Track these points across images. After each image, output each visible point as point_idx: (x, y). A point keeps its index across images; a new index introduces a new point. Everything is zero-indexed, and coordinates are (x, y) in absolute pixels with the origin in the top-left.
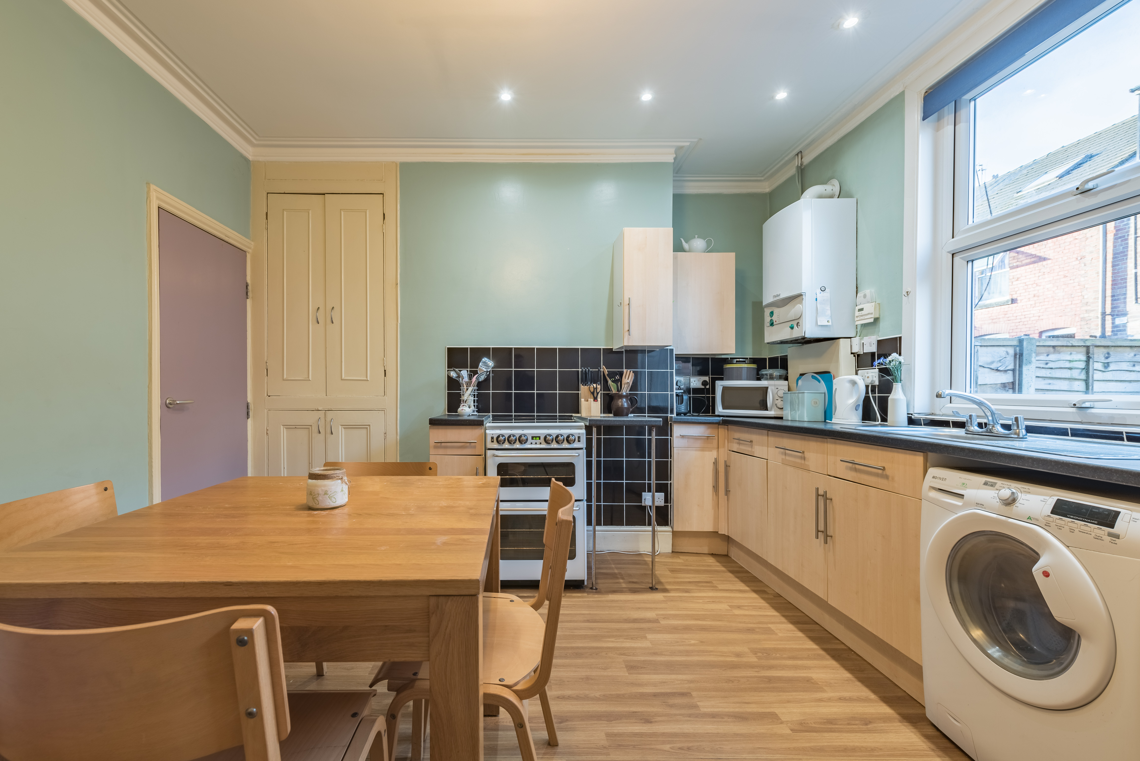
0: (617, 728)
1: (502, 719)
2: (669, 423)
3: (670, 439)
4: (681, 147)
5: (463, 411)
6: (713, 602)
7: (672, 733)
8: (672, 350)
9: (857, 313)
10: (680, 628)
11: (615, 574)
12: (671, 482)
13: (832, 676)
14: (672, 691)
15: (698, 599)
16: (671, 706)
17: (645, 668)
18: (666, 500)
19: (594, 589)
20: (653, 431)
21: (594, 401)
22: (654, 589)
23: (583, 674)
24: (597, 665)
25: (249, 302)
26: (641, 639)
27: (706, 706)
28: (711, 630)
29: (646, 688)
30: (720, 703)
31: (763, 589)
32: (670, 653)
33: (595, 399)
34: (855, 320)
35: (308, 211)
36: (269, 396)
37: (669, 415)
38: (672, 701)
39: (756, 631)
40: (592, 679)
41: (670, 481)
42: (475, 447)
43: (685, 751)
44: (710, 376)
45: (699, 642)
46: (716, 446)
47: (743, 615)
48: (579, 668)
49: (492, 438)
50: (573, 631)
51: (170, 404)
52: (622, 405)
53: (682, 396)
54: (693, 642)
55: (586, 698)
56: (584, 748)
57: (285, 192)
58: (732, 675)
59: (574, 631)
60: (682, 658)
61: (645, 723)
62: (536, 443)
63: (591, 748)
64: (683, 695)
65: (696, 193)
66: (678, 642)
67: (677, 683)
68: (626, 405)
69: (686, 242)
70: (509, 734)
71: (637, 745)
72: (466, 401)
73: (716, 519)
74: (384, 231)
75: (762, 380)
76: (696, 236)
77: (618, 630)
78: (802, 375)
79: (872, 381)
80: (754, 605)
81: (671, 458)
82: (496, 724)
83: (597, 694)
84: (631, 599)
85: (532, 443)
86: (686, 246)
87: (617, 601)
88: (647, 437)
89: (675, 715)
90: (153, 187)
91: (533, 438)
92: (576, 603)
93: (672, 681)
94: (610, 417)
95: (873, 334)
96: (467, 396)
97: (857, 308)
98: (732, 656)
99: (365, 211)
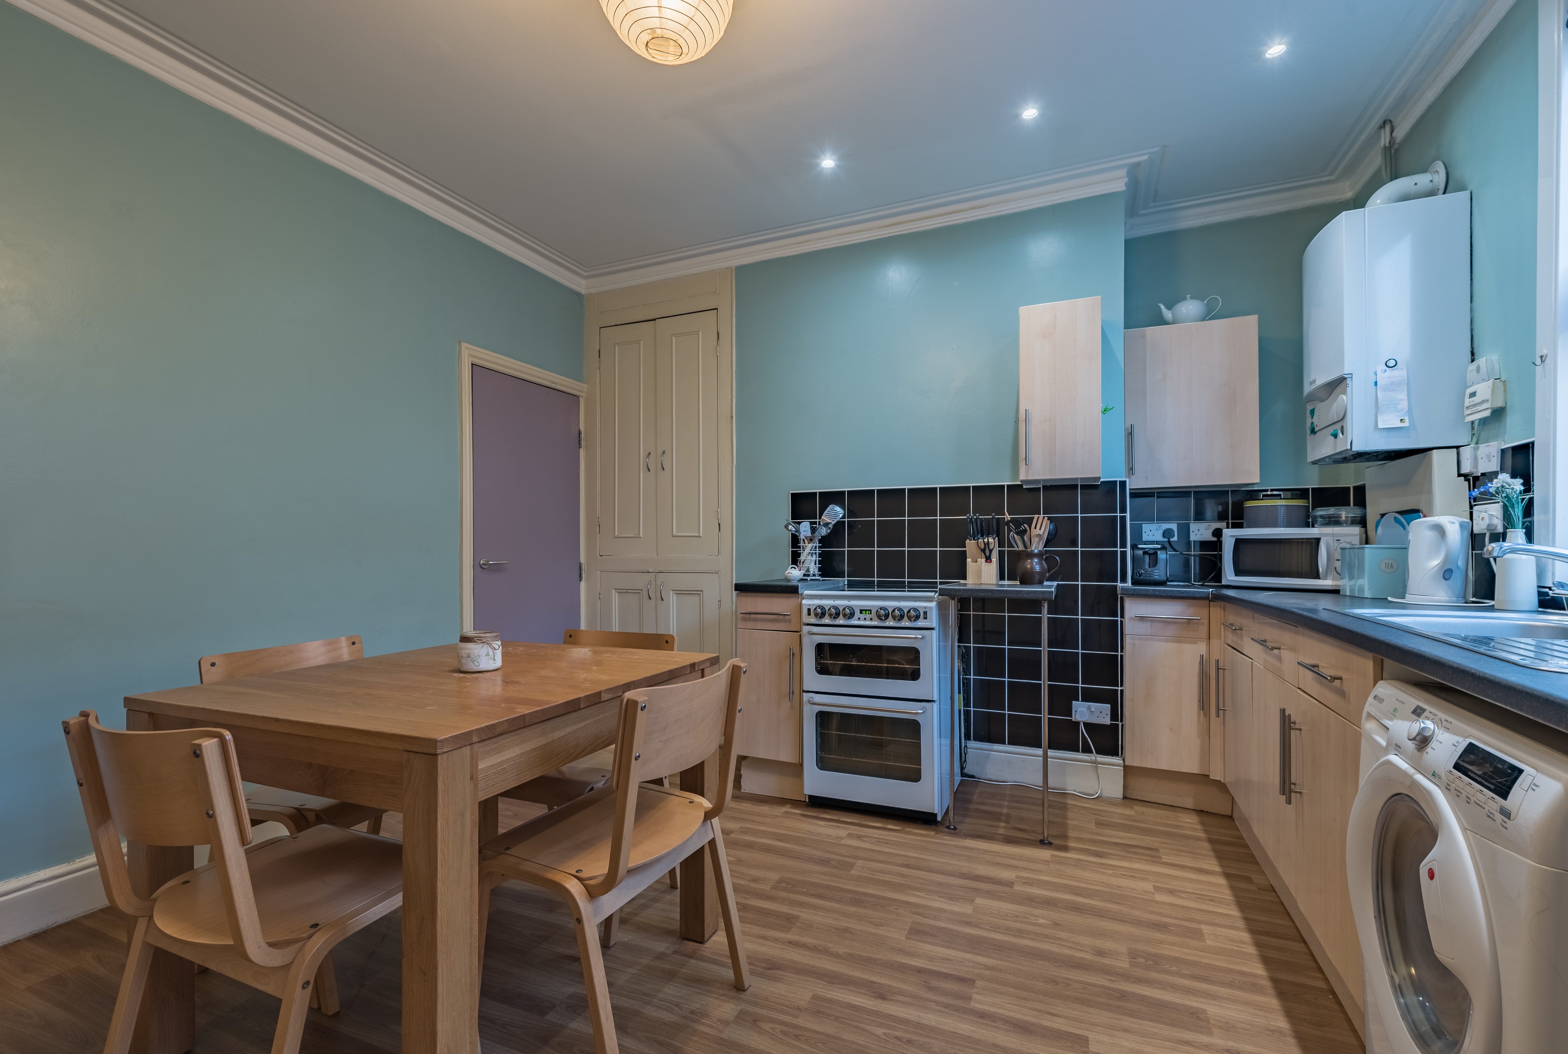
0: (833, 993)
1: (706, 947)
2: (1119, 596)
3: (1121, 622)
4: (1138, 164)
5: (790, 574)
6: (1131, 876)
7: (903, 1018)
8: (1123, 484)
9: (1468, 402)
10: (1038, 900)
11: (1001, 814)
12: (1122, 688)
13: (1248, 1018)
14: (949, 972)
15: (1107, 869)
16: (931, 989)
17: (936, 936)
18: (1114, 715)
19: (951, 829)
20: (1044, 607)
21: (986, 562)
22: (1046, 844)
23: (843, 924)
24: (871, 918)
25: (582, 452)
26: (964, 901)
27: (981, 1001)
28: (1089, 912)
29: (915, 959)
30: (1008, 1003)
31: (1248, 875)
32: (991, 927)
33: (988, 559)
34: (1465, 414)
35: (639, 342)
36: (601, 556)
37: (1120, 585)
38: (935, 983)
39: (1169, 929)
40: (850, 933)
41: (1121, 686)
42: (790, 621)
43: (901, 1043)
44: (1230, 521)
45: (1052, 923)
46: (1205, 635)
47: (1169, 903)
48: (844, 916)
49: (809, 610)
50: (874, 874)
51: (484, 564)
52: (1032, 567)
53: (1156, 553)
54: (1041, 921)
55: (825, 952)
56: (773, 1002)
57: (617, 324)
58: (1064, 976)
59: (877, 874)
60: (1004, 938)
61: (875, 997)
62: (865, 619)
63: (782, 1005)
64: (961, 980)
65: (1200, 224)
66: (1017, 916)
67: (967, 964)
68: (1037, 568)
69: (1169, 308)
70: (700, 964)
71: (842, 1018)
72: (803, 562)
73: (1205, 754)
74: (718, 354)
75: (1315, 526)
76: (1188, 296)
77: (940, 884)
78: (1383, 515)
79: (1489, 525)
80: (1205, 893)
81: (1122, 651)
82: (696, 951)
83: (841, 950)
84: (995, 850)
85: (859, 619)
86: (1168, 314)
87: (973, 849)
88: (1080, 617)
89: (928, 1000)
90: (464, 345)
91: (861, 611)
92: (910, 842)
93: (962, 960)
94: (1011, 586)
95: (1495, 438)
96: (805, 556)
97: (1469, 391)
98: (1088, 952)
99: (697, 332)
